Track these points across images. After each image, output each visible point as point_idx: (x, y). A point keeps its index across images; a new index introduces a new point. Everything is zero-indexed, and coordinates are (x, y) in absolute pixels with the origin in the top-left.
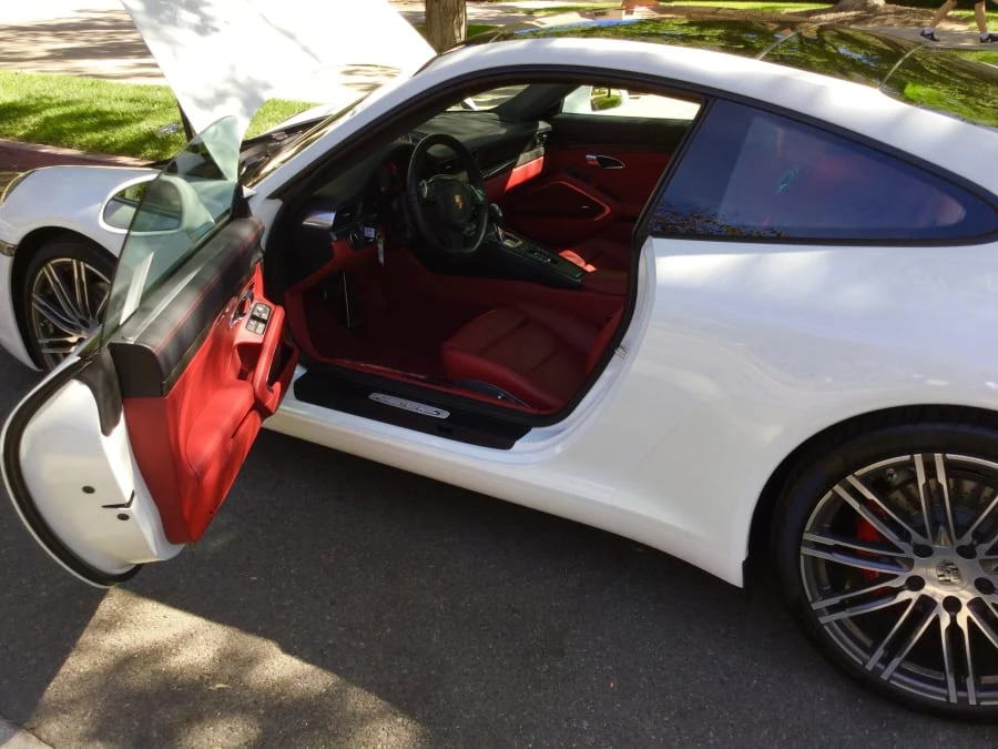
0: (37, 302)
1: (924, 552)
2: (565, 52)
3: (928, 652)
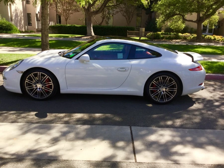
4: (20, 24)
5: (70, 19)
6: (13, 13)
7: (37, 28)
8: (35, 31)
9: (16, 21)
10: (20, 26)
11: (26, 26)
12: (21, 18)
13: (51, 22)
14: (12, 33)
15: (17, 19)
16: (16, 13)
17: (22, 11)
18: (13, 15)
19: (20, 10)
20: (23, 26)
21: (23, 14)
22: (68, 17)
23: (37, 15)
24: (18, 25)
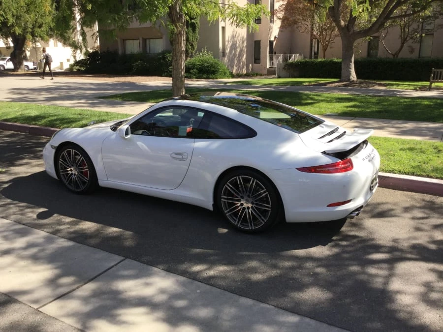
0: (61, 161)
1: (242, 197)
2: (185, 103)
3: (245, 220)
4: (239, 61)
5: (331, 48)
6: (227, 43)
7: (268, 67)
8: (266, 72)
9: (231, 56)
10: (238, 64)
11: (250, 65)
12: (241, 50)
13: (293, 56)
14: (216, 78)
15: (234, 52)
16: (233, 42)
17: (245, 37)
18: (227, 45)
19: (243, 35)
20: (243, 64)
21: (247, 43)
22: (329, 43)
23: (271, 43)
24: (236, 62)
